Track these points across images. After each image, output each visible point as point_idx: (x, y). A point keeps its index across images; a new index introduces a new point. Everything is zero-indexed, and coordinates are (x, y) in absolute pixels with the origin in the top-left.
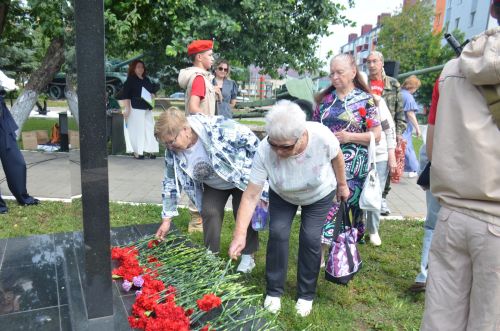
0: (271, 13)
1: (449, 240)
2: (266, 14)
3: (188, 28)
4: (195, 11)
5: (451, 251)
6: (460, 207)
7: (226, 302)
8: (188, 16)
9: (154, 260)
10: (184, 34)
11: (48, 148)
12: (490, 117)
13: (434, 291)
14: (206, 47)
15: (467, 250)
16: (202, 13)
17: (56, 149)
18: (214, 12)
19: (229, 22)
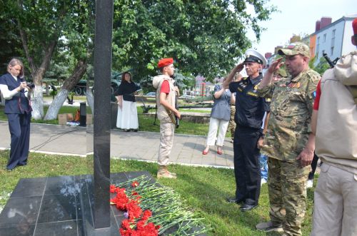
0: (212, 45)
1: (328, 185)
2: (210, 45)
3: (161, 53)
4: (165, 43)
5: (330, 192)
6: (335, 164)
7: (181, 222)
8: (161, 46)
9: (136, 194)
10: (159, 56)
11: (73, 124)
12: (355, 106)
14: (169, 63)
15: (340, 191)
16: (169, 44)
17: (77, 124)
18: (177, 44)
19: (187, 50)
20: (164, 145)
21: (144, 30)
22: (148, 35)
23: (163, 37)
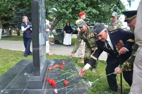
0: (106, 8)
1: (139, 59)
2: (104, 8)
4: (86, 8)
8: (84, 10)
11: (52, 43)
13: (135, 77)
14: (83, 14)
16: (88, 9)
17: (54, 43)
18: (91, 8)
19: (95, 10)
20: (80, 49)
21: (77, 3)
22: (78, 5)
23: (85, 5)
